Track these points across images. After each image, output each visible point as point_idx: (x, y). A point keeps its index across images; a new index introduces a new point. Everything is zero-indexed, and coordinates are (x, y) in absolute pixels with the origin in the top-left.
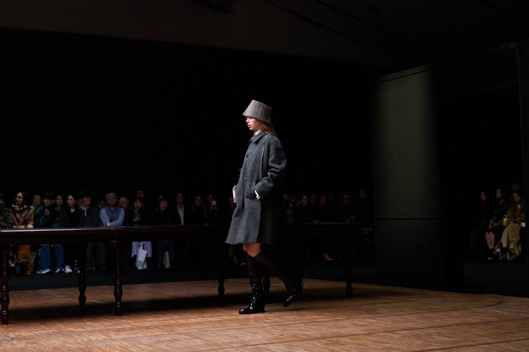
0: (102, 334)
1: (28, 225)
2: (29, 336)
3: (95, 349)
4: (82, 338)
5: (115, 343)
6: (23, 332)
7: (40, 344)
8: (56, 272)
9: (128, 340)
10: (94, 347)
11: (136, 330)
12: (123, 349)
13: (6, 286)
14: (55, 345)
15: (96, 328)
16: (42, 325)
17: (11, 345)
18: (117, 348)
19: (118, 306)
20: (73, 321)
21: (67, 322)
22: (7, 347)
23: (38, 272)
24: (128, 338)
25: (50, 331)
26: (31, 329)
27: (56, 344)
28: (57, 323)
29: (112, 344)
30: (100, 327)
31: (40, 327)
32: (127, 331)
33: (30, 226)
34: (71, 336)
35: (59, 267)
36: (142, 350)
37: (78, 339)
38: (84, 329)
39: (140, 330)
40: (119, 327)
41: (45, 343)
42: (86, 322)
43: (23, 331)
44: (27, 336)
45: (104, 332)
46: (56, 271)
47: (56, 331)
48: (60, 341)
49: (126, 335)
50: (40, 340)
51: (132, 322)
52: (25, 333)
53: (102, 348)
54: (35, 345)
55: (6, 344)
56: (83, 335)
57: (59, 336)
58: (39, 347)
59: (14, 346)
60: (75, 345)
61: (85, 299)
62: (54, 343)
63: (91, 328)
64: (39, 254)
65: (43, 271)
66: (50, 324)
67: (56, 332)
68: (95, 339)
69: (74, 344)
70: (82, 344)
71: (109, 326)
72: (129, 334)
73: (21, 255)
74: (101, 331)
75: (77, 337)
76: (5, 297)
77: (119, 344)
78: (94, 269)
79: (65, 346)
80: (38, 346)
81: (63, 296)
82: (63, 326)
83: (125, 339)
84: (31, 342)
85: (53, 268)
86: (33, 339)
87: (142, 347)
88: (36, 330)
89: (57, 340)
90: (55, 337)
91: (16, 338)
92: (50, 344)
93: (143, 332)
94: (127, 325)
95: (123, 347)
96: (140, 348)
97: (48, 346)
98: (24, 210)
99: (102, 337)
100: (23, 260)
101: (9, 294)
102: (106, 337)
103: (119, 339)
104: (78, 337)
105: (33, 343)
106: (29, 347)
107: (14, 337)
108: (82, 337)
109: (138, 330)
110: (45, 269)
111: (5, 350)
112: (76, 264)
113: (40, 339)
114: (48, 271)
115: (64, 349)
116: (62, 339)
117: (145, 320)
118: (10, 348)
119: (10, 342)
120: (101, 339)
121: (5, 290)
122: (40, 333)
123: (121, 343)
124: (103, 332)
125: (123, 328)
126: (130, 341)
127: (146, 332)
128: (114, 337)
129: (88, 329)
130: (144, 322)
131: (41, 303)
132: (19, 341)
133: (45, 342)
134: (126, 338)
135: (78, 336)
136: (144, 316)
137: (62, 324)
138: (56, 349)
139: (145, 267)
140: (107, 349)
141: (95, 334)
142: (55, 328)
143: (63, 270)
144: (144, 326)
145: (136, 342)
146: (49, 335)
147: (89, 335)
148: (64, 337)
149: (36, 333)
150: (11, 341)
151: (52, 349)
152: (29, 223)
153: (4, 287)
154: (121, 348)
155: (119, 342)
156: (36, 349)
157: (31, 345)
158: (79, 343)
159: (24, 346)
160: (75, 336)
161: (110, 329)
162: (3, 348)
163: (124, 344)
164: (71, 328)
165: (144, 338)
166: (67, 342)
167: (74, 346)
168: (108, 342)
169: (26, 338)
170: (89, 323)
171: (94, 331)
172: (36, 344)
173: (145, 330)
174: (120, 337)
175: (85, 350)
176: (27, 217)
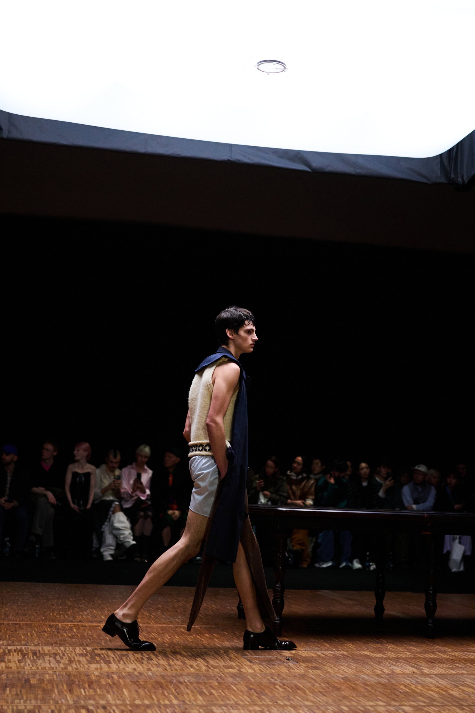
0: (410, 665)
1: (307, 500)
2: (310, 657)
3: (400, 687)
4: (382, 668)
5: (428, 680)
6: (301, 651)
7: (325, 670)
8: (341, 566)
9: (446, 678)
10: (400, 684)
11: (457, 663)
12: (441, 691)
13: (280, 584)
14: (346, 675)
15: (399, 655)
16: (325, 643)
17: (287, 669)
18: (432, 688)
19: (431, 624)
20: (368, 641)
21: (359, 641)
22: (281, 670)
23: (317, 565)
24: (445, 674)
25: (338, 653)
26: (311, 647)
27: (346, 672)
28: (346, 641)
29: (424, 682)
30: (406, 654)
31: (324, 645)
32: (443, 663)
33: (309, 502)
34: (367, 663)
35: (344, 560)
36: (468, 695)
37: (377, 669)
38: (384, 655)
39: (462, 664)
40: (432, 656)
41: (331, 670)
42: (386, 644)
43: (301, 649)
44: (307, 657)
45: (412, 662)
46: (340, 564)
47: (345, 653)
48: (352, 669)
49: (442, 670)
50: (324, 665)
51: (450, 650)
52: (304, 652)
53: (410, 686)
54: (318, 671)
55: (280, 666)
56: (383, 663)
57: (350, 662)
58: (324, 675)
59: (291, 670)
60: (373, 678)
61: (383, 610)
62: (344, 671)
63: (393, 654)
64: (319, 541)
65: (323, 564)
66: (336, 641)
67: (346, 655)
68: (400, 671)
69: (372, 676)
70: (382, 677)
71: (418, 652)
72: (447, 668)
73: (296, 539)
74: (407, 660)
75: (375, 666)
76: (279, 599)
77: (434, 682)
78: (392, 566)
79: (360, 677)
80: (322, 674)
81: (351, 603)
82: (356, 647)
83: (442, 676)
84: (313, 666)
85: (337, 561)
86: (315, 662)
87: (468, 691)
88: (318, 649)
89: (348, 667)
90: (344, 662)
91: (293, 659)
92: (338, 672)
93: (467, 668)
94: (443, 654)
95: (440, 688)
96: (465, 692)
97: (336, 676)
98: (302, 479)
99: (409, 669)
100: (297, 547)
101: (284, 595)
102: (415, 670)
103: (434, 675)
104: (377, 666)
105: (316, 668)
106: (311, 674)
107: (289, 657)
108: (382, 666)
109: (459, 664)
110: (326, 562)
111: (278, 675)
112: (368, 558)
113: (324, 663)
114: (330, 564)
115: (358, 682)
116: (354, 665)
117: (467, 648)
118: (286, 672)
119: (285, 664)
120: (408, 672)
121: (279, 590)
122: (324, 654)
123: (437, 682)
124: (410, 661)
125: (438, 658)
126: (449, 680)
127: (471, 667)
128: (427, 671)
129: (389, 654)
130: (468, 652)
131: (323, 610)
132: (296, 663)
133: (331, 668)
134: (443, 674)
135: (376, 664)
136: (467, 643)
137: (353, 644)
138: (347, 681)
139: (462, 569)
140: (417, 688)
141: (399, 664)
142: (344, 648)
143: (350, 564)
144: (467, 658)
145: (458, 681)
146: (337, 659)
147: (392, 665)
148: (357, 664)
149: (319, 653)
150: (287, 663)
151: (342, 681)
152: (308, 498)
153: (277, 585)
154: (437, 690)
155: (433, 679)
156: (320, 678)
157: (313, 670)
158: (378, 675)
159: (303, 672)
160: (371, 663)
161: (420, 658)
162: (276, 672)
163: (441, 682)
164: (365, 651)
165: (469, 676)
166: (362, 672)
167: (372, 680)
168: (419, 678)
169: (306, 660)
170: (390, 646)
171: (397, 659)
172: (319, 669)
173: (469, 665)
174: (435, 672)
175: (387, 686)
176: (306, 489)
